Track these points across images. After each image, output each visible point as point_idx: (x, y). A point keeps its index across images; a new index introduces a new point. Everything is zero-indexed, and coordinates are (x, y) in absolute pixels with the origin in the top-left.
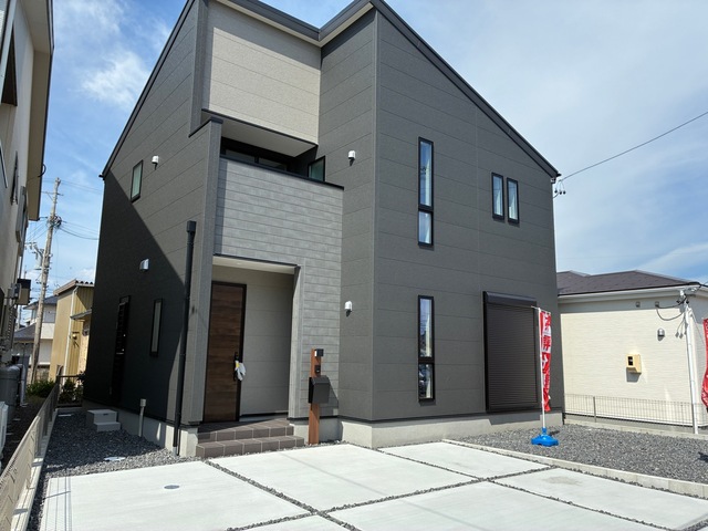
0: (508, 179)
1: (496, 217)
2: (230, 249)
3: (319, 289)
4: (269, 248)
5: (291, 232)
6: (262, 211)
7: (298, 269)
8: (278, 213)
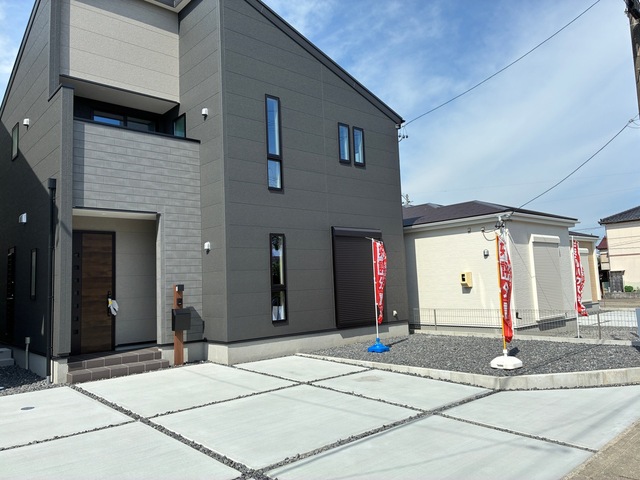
0: (354, 128)
1: (343, 162)
2: (91, 202)
3: (180, 232)
4: (128, 199)
5: (150, 183)
6: (120, 166)
7: (158, 216)
8: (135, 168)
